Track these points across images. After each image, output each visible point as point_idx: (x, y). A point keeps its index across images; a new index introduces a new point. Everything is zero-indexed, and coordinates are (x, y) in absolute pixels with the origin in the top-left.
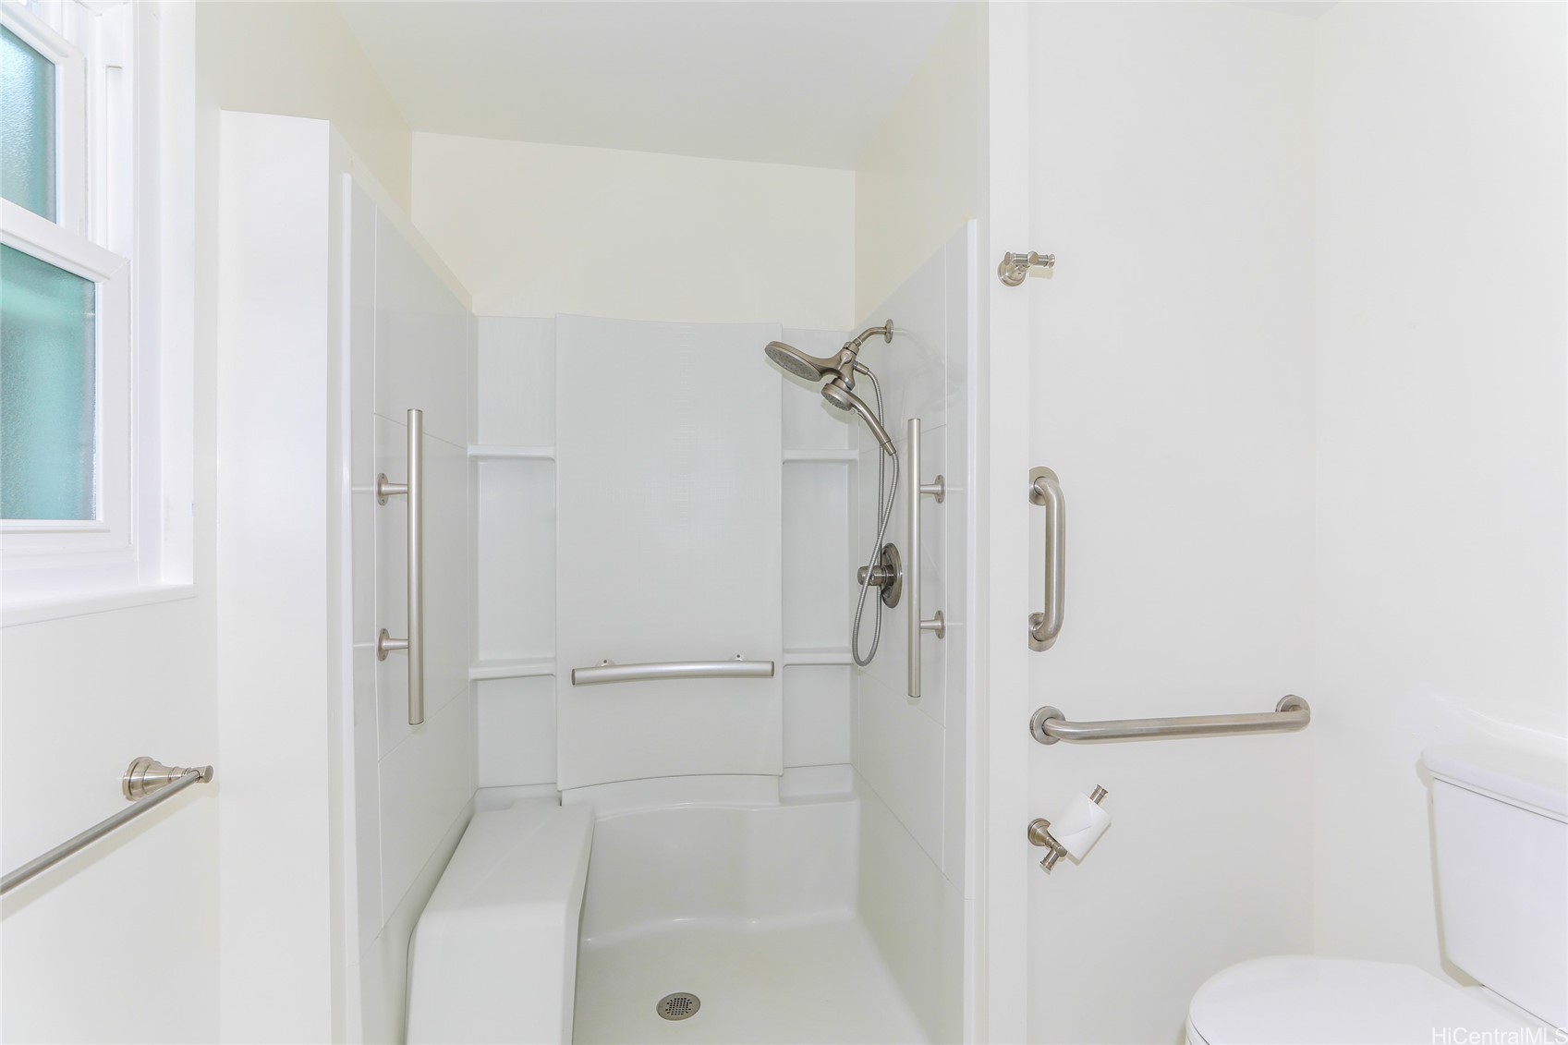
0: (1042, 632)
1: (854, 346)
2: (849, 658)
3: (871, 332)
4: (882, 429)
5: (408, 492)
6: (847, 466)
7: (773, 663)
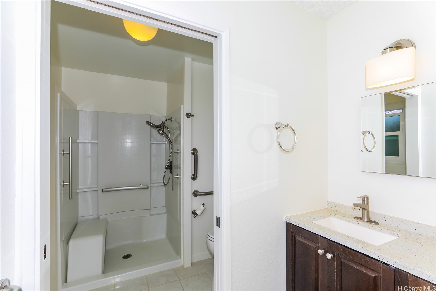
0: (194, 177)
1: (164, 123)
2: (163, 184)
3: (167, 120)
4: (170, 139)
5: (70, 154)
6: (164, 145)
7: (148, 186)
